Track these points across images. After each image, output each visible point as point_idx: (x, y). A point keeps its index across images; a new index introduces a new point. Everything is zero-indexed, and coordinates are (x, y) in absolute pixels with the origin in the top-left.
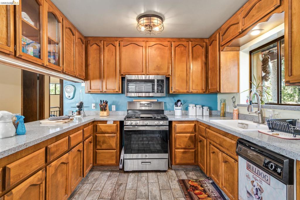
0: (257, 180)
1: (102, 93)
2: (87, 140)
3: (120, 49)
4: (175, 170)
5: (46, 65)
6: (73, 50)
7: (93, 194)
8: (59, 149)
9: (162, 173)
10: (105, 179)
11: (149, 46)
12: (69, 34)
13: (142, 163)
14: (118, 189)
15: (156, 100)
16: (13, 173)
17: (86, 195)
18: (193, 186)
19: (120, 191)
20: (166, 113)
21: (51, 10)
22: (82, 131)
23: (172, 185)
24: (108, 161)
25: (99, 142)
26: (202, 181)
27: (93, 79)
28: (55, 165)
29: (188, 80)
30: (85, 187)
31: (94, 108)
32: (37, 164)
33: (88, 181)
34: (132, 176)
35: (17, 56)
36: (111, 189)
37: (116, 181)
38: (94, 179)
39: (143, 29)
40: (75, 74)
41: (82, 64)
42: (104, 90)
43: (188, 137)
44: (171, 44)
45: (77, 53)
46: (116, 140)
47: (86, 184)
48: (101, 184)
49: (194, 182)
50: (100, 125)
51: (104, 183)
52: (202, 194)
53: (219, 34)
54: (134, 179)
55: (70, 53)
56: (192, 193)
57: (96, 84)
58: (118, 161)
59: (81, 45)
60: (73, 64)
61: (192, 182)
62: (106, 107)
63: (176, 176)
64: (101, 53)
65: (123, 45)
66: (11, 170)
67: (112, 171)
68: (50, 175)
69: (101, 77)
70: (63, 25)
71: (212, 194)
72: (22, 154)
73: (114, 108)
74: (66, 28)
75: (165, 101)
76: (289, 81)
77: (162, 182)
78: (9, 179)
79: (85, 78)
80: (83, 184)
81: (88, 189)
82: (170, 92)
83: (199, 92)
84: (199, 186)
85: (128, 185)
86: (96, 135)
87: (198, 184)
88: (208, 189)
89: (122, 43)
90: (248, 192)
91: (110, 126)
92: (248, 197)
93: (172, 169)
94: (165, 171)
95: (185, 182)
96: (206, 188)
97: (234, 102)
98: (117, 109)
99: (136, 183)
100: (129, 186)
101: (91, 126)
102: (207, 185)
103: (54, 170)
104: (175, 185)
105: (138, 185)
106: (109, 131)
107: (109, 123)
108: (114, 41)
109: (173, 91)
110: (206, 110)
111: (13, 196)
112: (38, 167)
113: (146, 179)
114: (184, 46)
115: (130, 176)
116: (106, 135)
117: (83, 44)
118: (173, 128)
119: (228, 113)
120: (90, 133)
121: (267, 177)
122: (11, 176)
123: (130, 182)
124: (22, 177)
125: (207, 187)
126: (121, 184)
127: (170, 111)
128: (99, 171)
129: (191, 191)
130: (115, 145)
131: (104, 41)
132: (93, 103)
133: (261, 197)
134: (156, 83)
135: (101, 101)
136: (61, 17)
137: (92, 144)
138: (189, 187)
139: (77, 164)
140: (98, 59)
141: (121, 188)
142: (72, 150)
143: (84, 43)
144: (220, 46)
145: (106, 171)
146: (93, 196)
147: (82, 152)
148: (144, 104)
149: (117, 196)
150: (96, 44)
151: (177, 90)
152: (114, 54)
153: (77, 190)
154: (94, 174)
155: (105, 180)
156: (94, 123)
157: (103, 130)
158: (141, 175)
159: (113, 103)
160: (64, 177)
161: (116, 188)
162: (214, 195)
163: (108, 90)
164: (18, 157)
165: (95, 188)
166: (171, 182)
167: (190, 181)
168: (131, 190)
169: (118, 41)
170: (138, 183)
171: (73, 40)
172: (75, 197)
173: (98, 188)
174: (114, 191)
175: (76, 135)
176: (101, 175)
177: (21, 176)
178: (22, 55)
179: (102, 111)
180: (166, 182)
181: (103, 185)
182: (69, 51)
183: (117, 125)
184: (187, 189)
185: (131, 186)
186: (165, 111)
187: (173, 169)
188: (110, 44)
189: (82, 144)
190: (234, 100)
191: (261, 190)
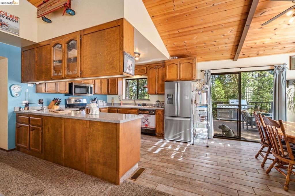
29: (101, 88)
42: (58, 91)
83: (104, 94)
90: (143, 122)
97: (120, 99)
110: (105, 102)
119: (115, 103)
121: (150, 115)
133: (148, 121)
151: (97, 93)
190: (119, 98)
191: (148, 119)
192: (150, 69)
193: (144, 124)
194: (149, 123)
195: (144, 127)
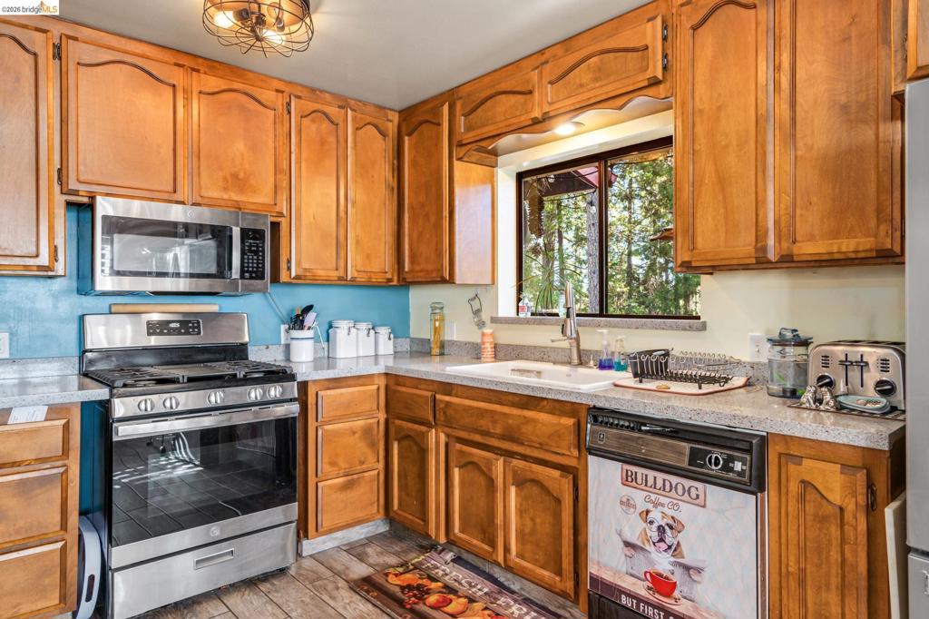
0: (663, 505)
9: (276, 582)
11: (200, 92)
13: (198, 566)
18: (410, 587)
23: (345, 608)
26: (421, 563)
29: (342, 239)
43: (359, 432)
44: (288, 104)
49: (401, 574)
52: (451, 601)
53: (451, 108)
56: (421, 607)
58: (75, 588)
61: (396, 575)
63: (332, 574)
65: (76, 60)
71: (474, 590)
76: (690, 262)
77: (299, 610)
82: (284, 278)
83: (374, 280)
84: (425, 582)
87: (418, 576)
88: (455, 580)
89: (75, 51)
90: (628, 544)
92: (626, 555)
95: (379, 584)
96: (447, 578)
97: (477, 312)
102: (444, 571)
104: (352, 604)
106: (26, 456)
107: (19, 419)
109: (292, 274)
110: (387, 336)
114: (332, 122)
118: (309, 406)
119: (453, 343)
121: (697, 489)
125: (447, 575)
127: (268, 348)
129: (415, 603)
130: (57, 518)
133: (676, 543)
138: (399, 594)
144: (455, 143)
148: (166, 325)
151: (305, 270)
162: (480, 593)
166: (333, 598)
167: (390, 576)
180: (316, 606)
183: (69, 424)
184: (401, 603)
187: (304, 554)
190: (476, 305)
191: (675, 526)
192: (695, 28)
193: (641, 566)
194: (687, 568)
195: (639, 600)
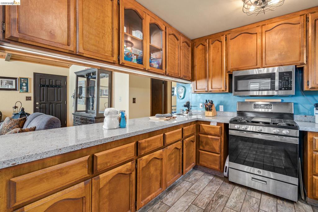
1: (208, 92)
2: (187, 139)
3: (226, 44)
4: (312, 206)
5: (148, 69)
6: (177, 54)
7: (189, 195)
8: (151, 145)
9: (285, 203)
10: (206, 182)
11: (266, 31)
12: (173, 40)
13: (253, 179)
14: (216, 200)
15: (280, 100)
16: (99, 161)
17: (182, 193)
19: (217, 204)
20: (297, 119)
21: (153, 21)
22: (181, 129)
24: (211, 164)
25: (202, 142)
27: (199, 79)
28: (147, 159)
30: (184, 184)
31: (202, 108)
32: (126, 156)
33: (189, 178)
34: (238, 191)
35: (120, 64)
36: (209, 198)
37: (217, 190)
38: (195, 179)
39: (252, 9)
40: (180, 76)
41: (188, 65)
42: (210, 89)
44: (307, 18)
45: (181, 56)
46: (220, 144)
47: (186, 182)
48: (199, 187)
50: (203, 126)
51: (204, 187)
54: (240, 195)
55: (174, 57)
57: (202, 84)
58: (223, 167)
59: (187, 48)
60: (177, 66)
62: (212, 107)
64: (206, 52)
65: (230, 39)
66: (98, 158)
67: (215, 176)
68: (141, 168)
69: (206, 77)
70: (166, 33)
72: (111, 145)
73: (221, 108)
74: (169, 35)
75: (295, 102)
78: (97, 165)
79: (191, 78)
80: (184, 180)
81: (186, 188)
82: (305, 88)
85: (229, 201)
86: (199, 135)
89: (229, 37)
91: (214, 128)
93: (306, 203)
94: (292, 202)
98: (225, 110)
99: (241, 203)
100: (231, 203)
101: (193, 125)
103: (145, 163)
105: (244, 206)
106: (213, 133)
107: (212, 124)
108: (220, 36)
109: (310, 87)
111: (100, 180)
112: (127, 159)
113: (257, 202)
115: (236, 190)
116: (209, 136)
117: (189, 47)
118: (309, 142)
120: (192, 132)
122: (98, 163)
123: (233, 198)
124: (110, 166)
126: (221, 197)
127: (306, 116)
128: (203, 171)
130: (218, 149)
131: (209, 39)
132: (201, 103)
134: (277, 78)
135: (207, 101)
136: (164, 25)
137: (195, 143)
139: (175, 161)
140: (204, 58)
141: (220, 201)
142: (168, 147)
143: (191, 46)
145: (209, 174)
146: (188, 197)
147: (181, 150)
148: (260, 105)
149: (212, 210)
150: (202, 44)
151: (317, 84)
152: (220, 50)
153: (177, 186)
154: (197, 173)
155: (205, 184)
156: (198, 123)
157: (206, 131)
158: (250, 194)
159: (221, 103)
160: (158, 171)
161: (214, 199)
163: (213, 90)
164: (108, 148)
165: (193, 189)
168: (233, 209)
169: (224, 36)
170: (244, 204)
171: (177, 45)
172: (172, 192)
173: (196, 190)
174: (211, 202)
175: (173, 133)
176: (203, 177)
177: (108, 165)
178: (124, 62)
179: (208, 111)
181: (201, 189)
182: (172, 55)
183: (221, 127)
185: (234, 204)
186: (295, 116)
187: (308, 203)
188: (216, 41)
189: (180, 143)
